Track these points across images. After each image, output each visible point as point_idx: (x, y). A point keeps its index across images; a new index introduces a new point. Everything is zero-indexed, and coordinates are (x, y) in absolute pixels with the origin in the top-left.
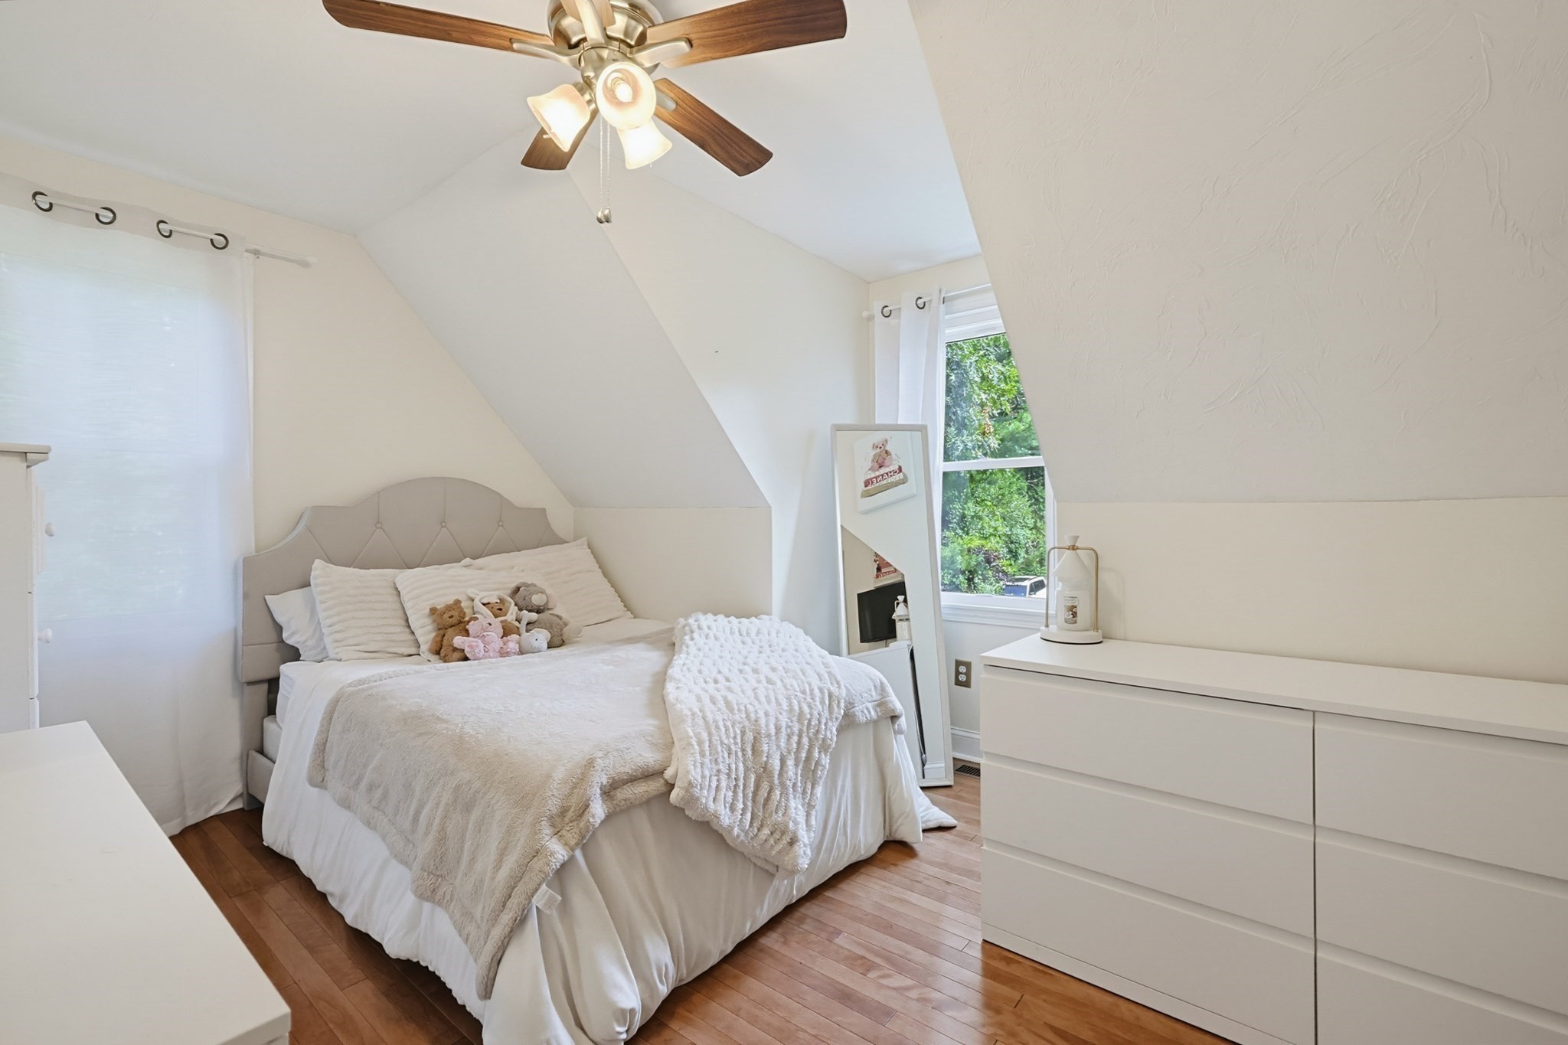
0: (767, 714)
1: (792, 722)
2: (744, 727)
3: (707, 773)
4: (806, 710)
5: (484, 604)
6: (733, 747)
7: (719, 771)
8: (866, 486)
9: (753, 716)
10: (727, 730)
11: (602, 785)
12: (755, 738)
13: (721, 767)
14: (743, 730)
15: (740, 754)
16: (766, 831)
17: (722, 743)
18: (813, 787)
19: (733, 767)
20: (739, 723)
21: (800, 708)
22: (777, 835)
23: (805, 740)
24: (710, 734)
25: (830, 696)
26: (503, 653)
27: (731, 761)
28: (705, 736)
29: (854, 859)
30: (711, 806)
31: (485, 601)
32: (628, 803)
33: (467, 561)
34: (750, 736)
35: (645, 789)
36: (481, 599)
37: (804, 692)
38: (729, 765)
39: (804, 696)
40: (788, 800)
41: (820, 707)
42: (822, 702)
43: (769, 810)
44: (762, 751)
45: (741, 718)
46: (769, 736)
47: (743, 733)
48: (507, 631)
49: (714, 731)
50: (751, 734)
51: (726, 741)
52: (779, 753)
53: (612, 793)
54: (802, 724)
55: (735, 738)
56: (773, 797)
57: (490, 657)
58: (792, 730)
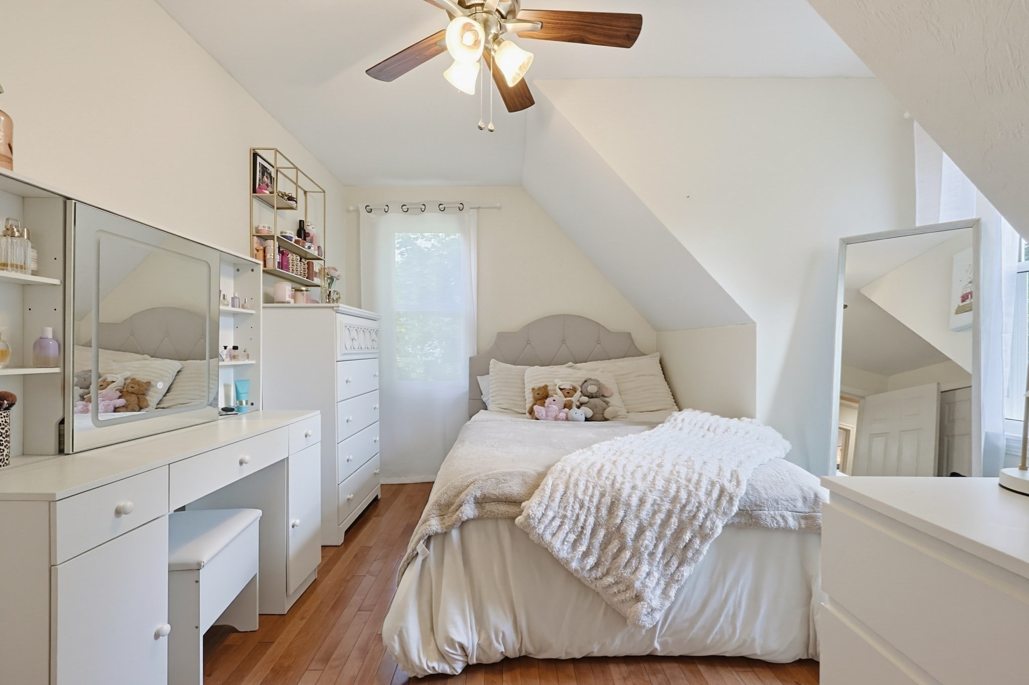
0: (634, 488)
1: (662, 500)
2: (605, 491)
3: (551, 514)
4: (683, 495)
5: (561, 389)
6: (586, 503)
7: (565, 516)
8: (963, 301)
9: (617, 485)
10: (587, 487)
11: (476, 496)
12: (613, 503)
13: (569, 514)
14: (604, 493)
15: (593, 510)
16: (610, 580)
17: (576, 496)
18: (680, 564)
19: (582, 518)
20: (601, 487)
21: (678, 492)
22: (622, 587)
23: (674, 521)
24: (567, 487)
25: (722, 491)
26: (556, 419)
27: (581, 512)
28: (561, 489)
29: (745, 653)
30: (548, 537)
31: (562, 387)
32: (493, 514)
33: (570, 364)
34: (607, 500)
35: (507, 509)
36: (560, 386)
37: (689, 481)
38: (578, 516)
39: (687, 483)
40: (640, 563)
41: (703, 498)
42: (709, 494)
43: (617, 564)
44: (617, 515)
45: (606, 484)
46: (628, 505)
47: (602, 495)
48: (568, 406)
49: (571, 486)
50: (610, 498)
51: (580, 496)
52: (637, 522)
53: (483, 505)
54: (674, 507)
55: (592, 496)
56: (623, 555)
57: (548, 420)
58: (659, 507)
